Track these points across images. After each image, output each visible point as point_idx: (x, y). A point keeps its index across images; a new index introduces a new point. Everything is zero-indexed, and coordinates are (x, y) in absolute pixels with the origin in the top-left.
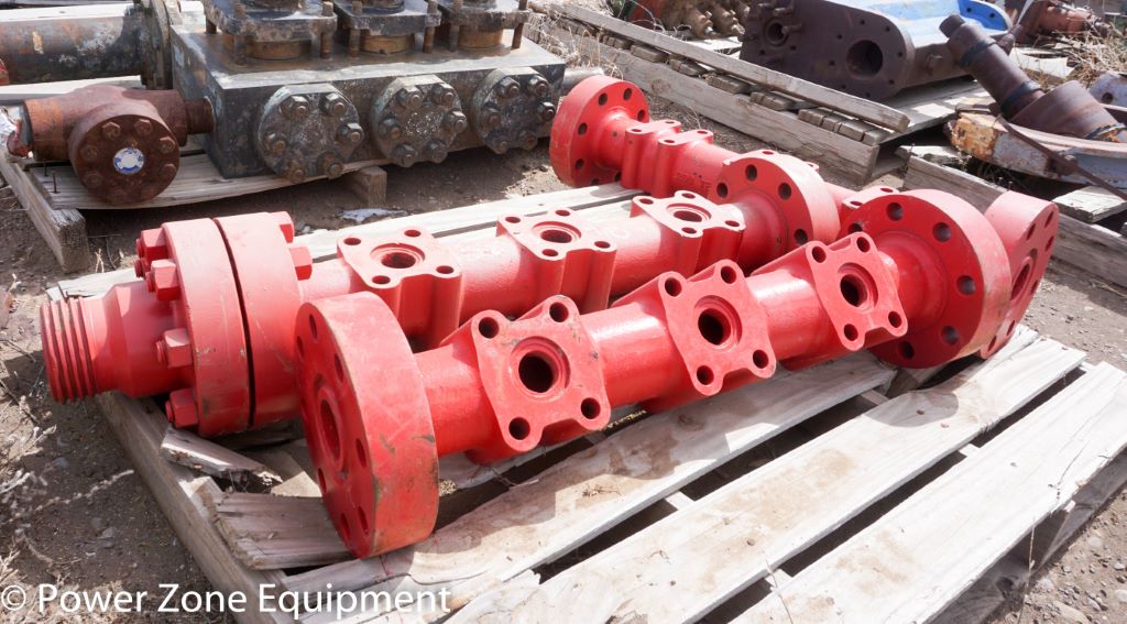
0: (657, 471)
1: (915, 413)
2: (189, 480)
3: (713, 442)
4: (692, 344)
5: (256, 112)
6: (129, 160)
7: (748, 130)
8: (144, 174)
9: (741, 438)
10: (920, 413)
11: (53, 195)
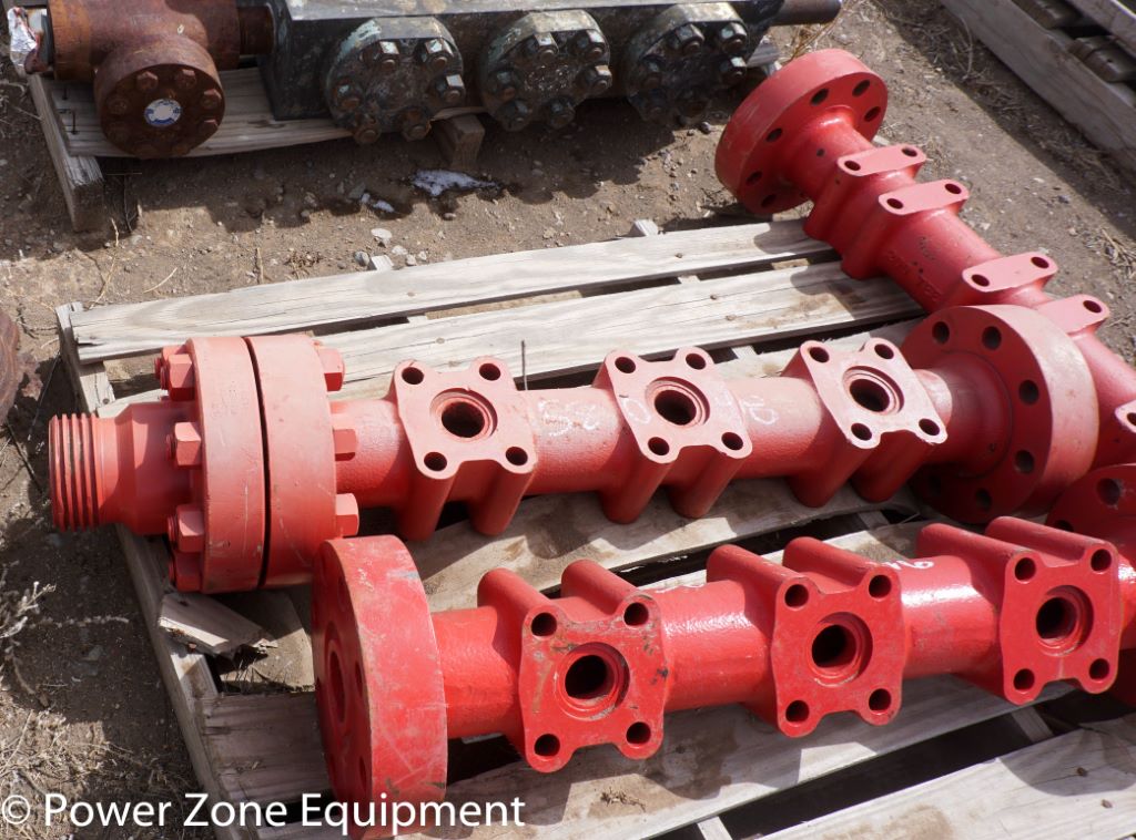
0: (701, 788)
1: (1073, 771)
2: (182, 656)
3: (783, 760)
4: (795, 672)
5: (330, 49)
6: (163, 112)
7: (1047, 93)
8: (178, 128)
9: (819, 762)
10: (1082, 772)
11: (69, 134)
